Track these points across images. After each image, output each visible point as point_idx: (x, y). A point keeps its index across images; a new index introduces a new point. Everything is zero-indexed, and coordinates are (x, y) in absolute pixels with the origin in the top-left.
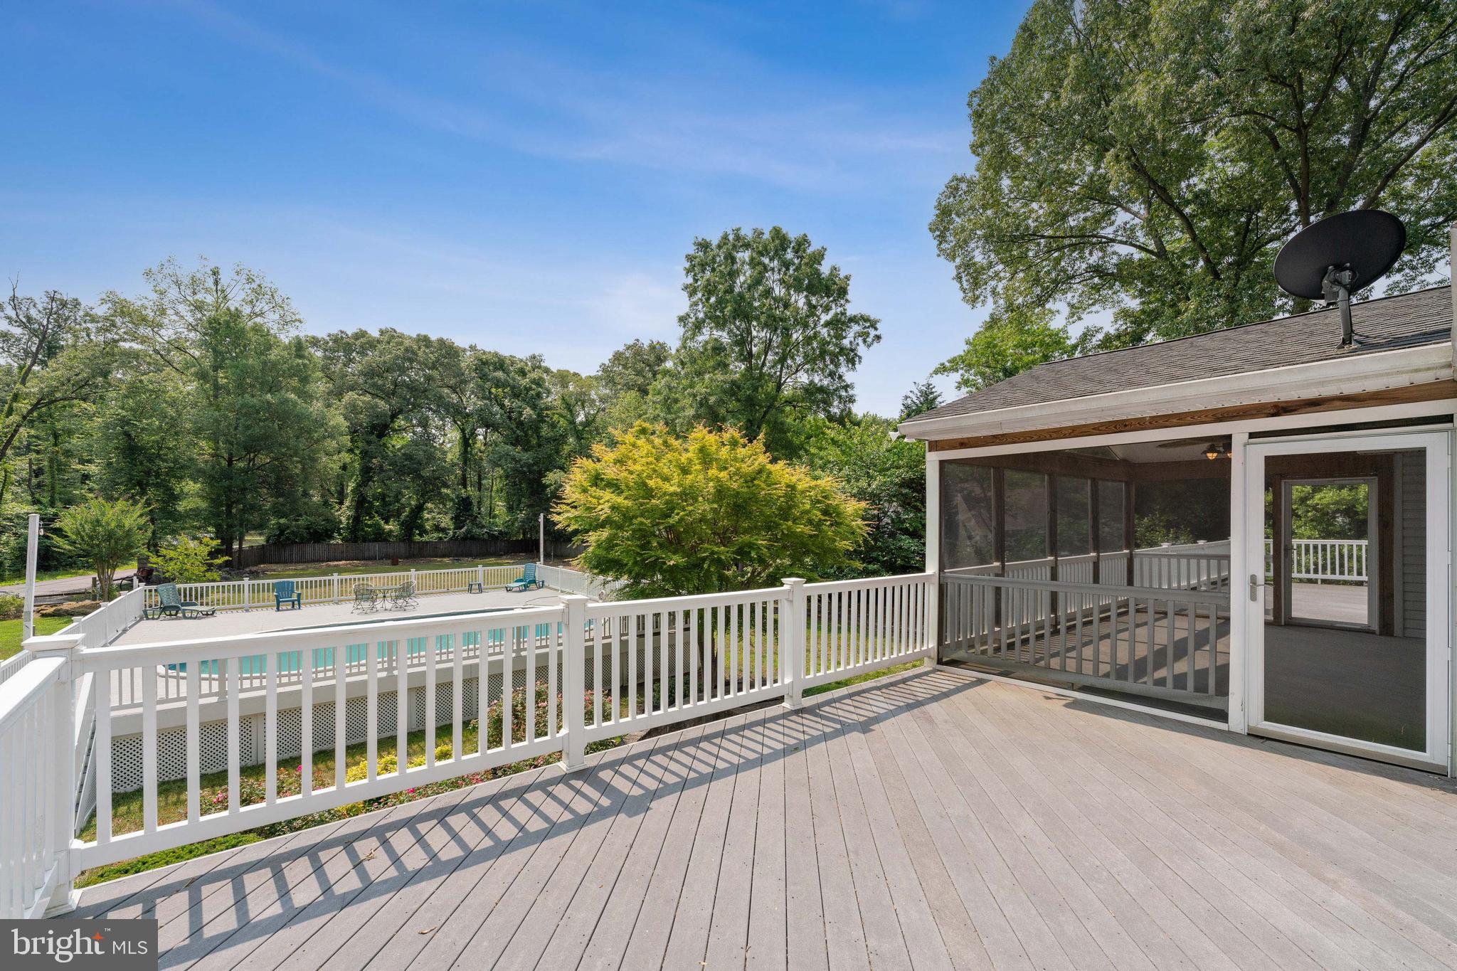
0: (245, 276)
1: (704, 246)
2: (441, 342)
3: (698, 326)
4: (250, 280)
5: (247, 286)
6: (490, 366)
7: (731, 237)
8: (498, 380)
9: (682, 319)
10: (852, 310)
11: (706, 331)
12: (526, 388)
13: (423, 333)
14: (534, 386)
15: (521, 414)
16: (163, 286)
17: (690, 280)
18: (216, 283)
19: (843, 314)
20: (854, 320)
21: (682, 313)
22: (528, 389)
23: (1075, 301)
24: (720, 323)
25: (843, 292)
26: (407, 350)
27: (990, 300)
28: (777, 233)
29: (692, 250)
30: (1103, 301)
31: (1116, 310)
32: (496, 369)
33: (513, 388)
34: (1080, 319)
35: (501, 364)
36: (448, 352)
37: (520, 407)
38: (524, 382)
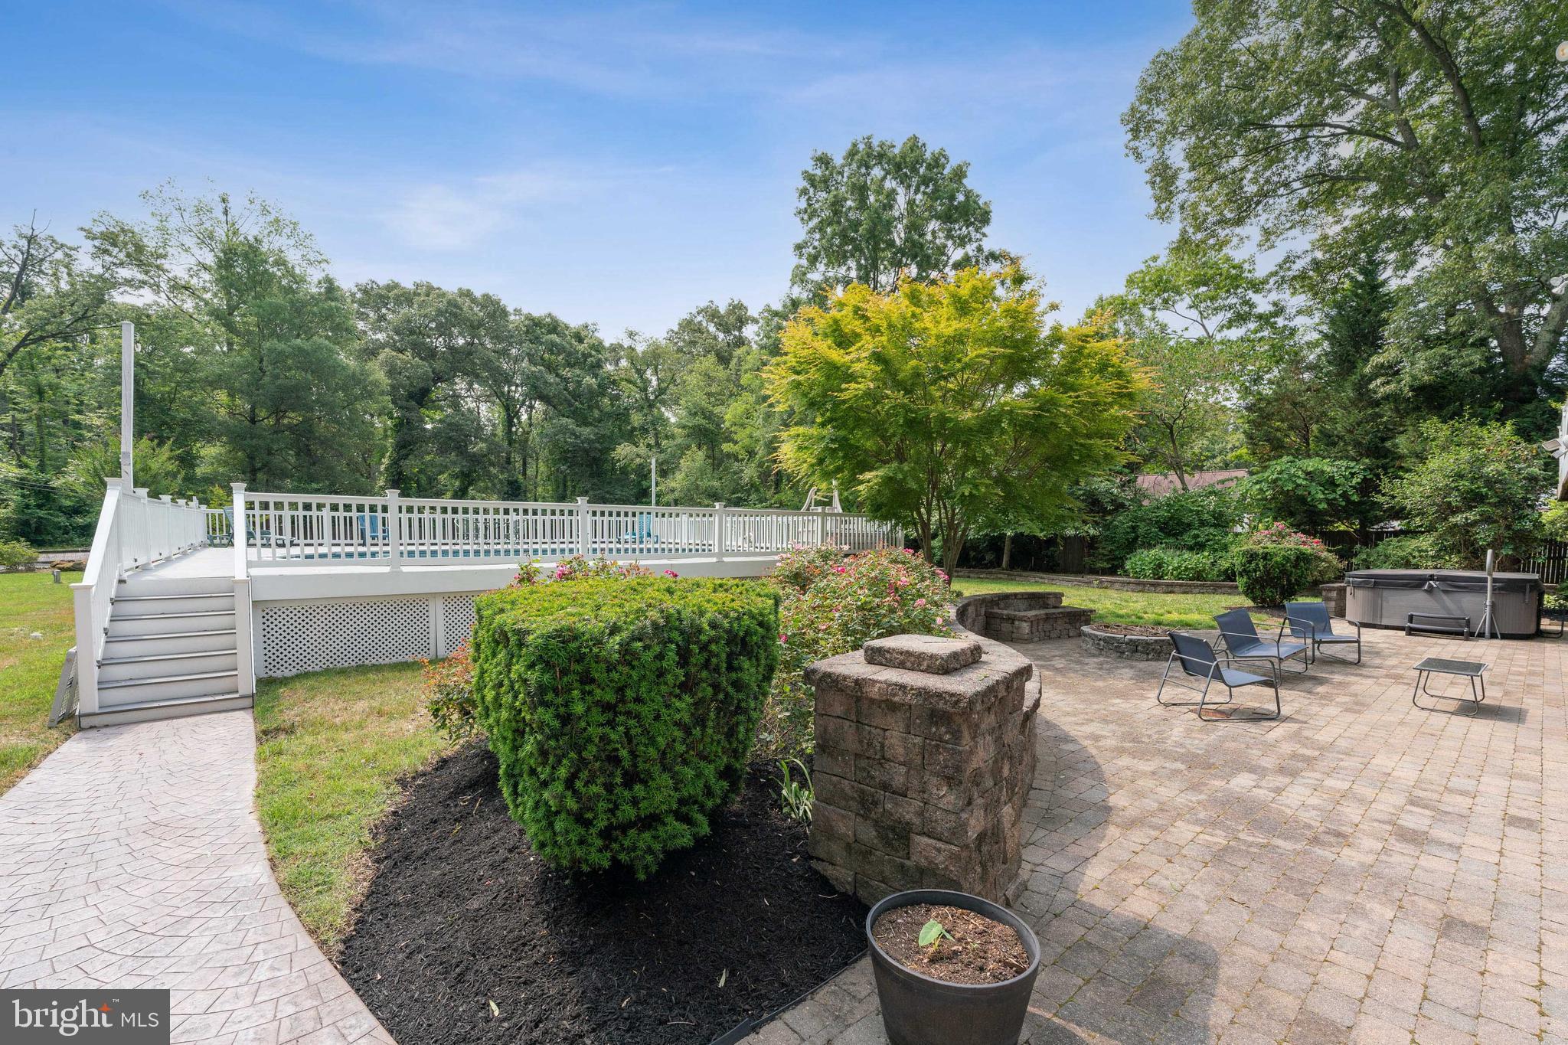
0: (258, 207)
1: (824, 161)
2: (486, 297)
3: (813, 260)
4: (265, 211)
5: (262, 219)
6: (542, 329)
7: (861, 147)
8: (553, 344)
9: (799, 247)
10: (988, 245)
11: (821, 267)
12: (583, 354)
13: (465, 287)
14: (593, 353)
15: (579, 383)
16: (164, 211)
17: (803, 204)
18: (226, 213)
19: (980, 249)
20: (993, 256)
21: (800, 240)
22: (586, 356)
23: (1270, 225)
24: (838, 257)
25: (985, 218)
26: (449, 302)
27: (1177, 217)
28: (914, 144)
29: (810, 166)
30: (1304, 223)
31: (1317, 236)
32: (550, 332)
33: (569, 354)
34: (1273, 247)
35: (554, 327)
36: (495, 310)
37: (578, 376)
38: (581, 347)
